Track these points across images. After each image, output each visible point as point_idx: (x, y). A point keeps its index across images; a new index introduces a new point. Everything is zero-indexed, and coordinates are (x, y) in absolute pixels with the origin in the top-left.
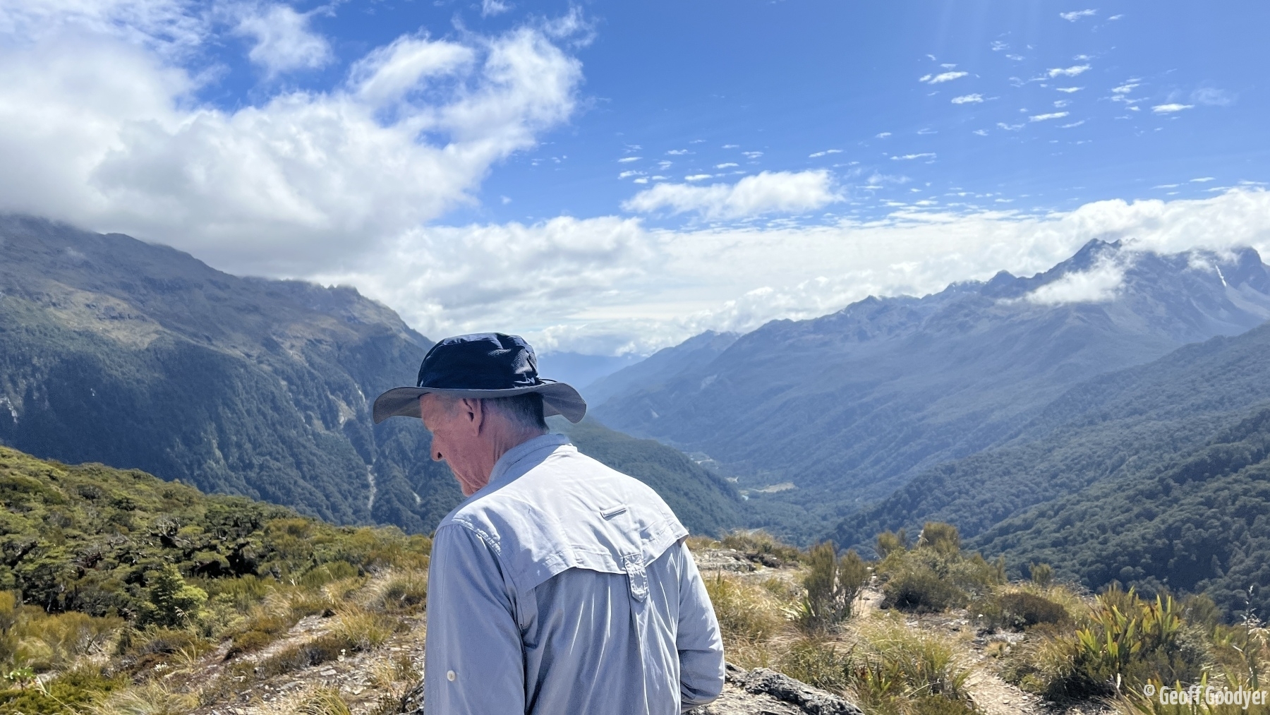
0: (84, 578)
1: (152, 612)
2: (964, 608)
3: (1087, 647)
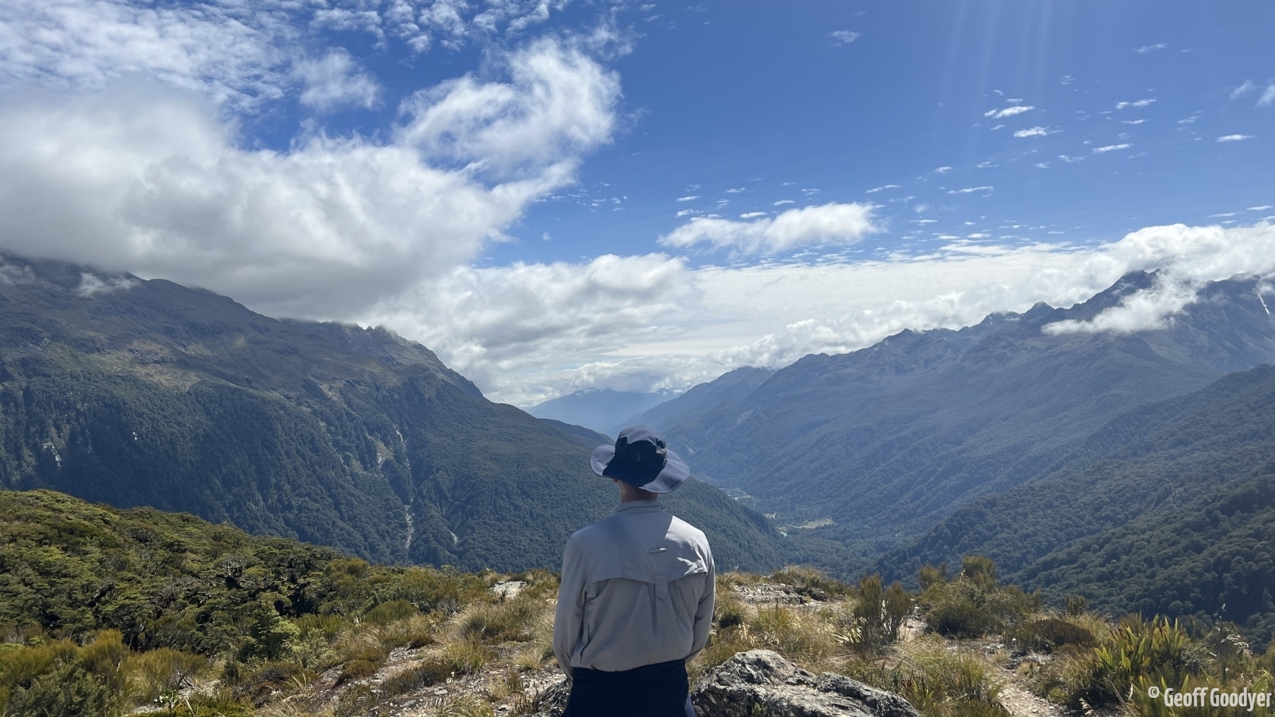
0: (162, 619)
1: (253, 645)
2: (1000, 634)
3: (1104, 662)
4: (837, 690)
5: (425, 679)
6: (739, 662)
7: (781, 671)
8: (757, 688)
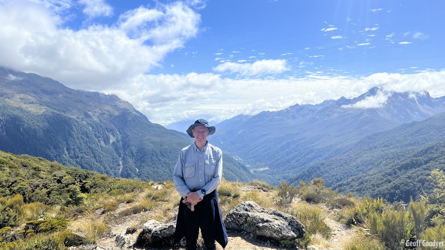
0: (34, 193)
1: (70, 201)
2: (325, 203)
3: (358, 211)
4: (274, 214)
5: (134, 212)
6: (243, 205)
7: (256, 208)
8: (248, 213)
